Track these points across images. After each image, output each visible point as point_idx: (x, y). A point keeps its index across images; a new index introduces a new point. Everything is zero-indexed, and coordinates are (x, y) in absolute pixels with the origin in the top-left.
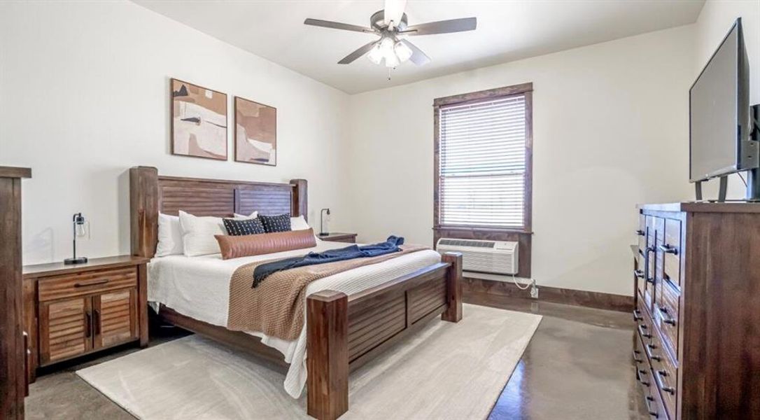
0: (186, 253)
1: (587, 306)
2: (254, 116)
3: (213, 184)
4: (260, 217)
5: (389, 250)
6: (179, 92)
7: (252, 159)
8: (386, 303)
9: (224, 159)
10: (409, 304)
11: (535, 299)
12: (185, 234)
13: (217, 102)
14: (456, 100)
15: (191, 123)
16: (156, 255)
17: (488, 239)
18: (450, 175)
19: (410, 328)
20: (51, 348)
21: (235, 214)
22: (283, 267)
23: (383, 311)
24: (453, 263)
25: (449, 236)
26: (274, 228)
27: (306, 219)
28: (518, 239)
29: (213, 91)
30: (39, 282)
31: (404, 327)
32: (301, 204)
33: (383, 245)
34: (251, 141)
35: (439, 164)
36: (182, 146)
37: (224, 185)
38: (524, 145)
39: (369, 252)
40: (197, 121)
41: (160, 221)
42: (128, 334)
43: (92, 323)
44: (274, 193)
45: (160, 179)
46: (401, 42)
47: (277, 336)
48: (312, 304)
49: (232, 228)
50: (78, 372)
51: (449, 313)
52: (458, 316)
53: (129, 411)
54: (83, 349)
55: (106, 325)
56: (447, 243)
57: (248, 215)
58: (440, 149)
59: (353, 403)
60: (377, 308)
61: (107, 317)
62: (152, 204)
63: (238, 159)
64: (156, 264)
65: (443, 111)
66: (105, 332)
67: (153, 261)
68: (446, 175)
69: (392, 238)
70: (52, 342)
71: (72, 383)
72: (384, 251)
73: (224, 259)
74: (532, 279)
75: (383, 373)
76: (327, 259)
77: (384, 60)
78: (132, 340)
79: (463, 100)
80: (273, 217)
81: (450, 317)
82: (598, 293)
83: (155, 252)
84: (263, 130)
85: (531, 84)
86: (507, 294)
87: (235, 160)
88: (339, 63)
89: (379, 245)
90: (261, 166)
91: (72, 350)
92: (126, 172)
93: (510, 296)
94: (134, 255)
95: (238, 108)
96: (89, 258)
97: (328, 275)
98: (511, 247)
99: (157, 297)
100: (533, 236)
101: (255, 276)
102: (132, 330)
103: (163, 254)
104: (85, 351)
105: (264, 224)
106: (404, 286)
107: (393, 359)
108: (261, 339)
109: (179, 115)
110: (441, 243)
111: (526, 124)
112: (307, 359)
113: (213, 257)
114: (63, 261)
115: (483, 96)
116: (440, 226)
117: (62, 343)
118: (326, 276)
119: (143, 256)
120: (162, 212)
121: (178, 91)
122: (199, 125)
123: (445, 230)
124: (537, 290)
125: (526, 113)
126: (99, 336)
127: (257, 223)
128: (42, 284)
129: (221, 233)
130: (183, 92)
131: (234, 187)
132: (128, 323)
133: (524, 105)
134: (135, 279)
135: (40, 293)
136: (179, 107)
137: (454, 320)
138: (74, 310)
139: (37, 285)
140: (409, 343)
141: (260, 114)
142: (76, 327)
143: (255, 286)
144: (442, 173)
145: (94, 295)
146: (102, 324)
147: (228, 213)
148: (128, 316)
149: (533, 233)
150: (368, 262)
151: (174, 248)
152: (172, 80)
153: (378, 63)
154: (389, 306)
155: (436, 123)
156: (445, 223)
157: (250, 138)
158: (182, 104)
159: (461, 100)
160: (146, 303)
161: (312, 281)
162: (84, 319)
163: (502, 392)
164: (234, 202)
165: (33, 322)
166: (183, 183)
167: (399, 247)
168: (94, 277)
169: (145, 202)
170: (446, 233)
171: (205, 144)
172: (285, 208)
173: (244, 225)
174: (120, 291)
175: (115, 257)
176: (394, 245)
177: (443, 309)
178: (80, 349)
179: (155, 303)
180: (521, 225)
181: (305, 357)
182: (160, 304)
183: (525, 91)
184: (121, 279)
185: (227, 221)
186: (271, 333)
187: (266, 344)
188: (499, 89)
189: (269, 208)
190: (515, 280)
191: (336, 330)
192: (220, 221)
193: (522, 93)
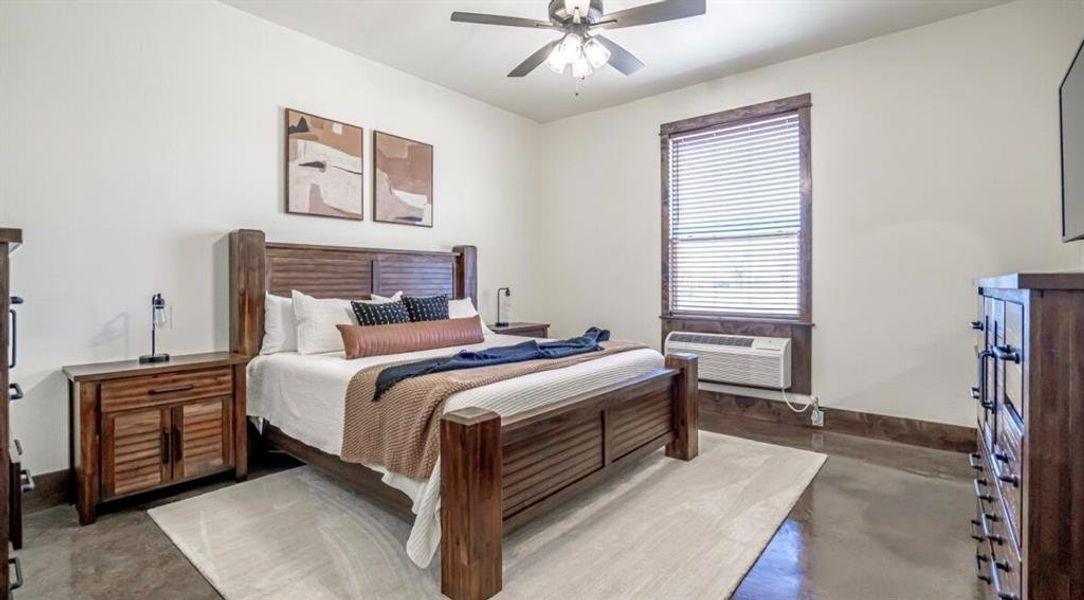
0: (299, 349)
1: (901, 441)
2: (398, 156)
3: (344, 254)
4: (406, 301)
5: (584, 349)
6: (297, 127)
7: (398, 218)
8: (569, 429)
9: (358, 218)
10: (607, 430)
11: (817, 428)
12: (299, 322)
13: (349, 139)
14: (693, 125)
15: (314, 169)
16: (261, 353)
17: (745, 333)
18: (685, 236)
19: (612, 468)
20: (117, 476)
21: (373, 296)
22: (416, 372)
23: (563, 442)
24: (682, 369)
25: (684, 328)
26: (423, 316)
27: (475, 303)
28: (790, 333)
29: (343, 124)
30: (102, 387)
31: (600, 465)
32: (467, 281)
33: (576, 340)
34: (397, 193)
35: (668, 220)
36: (300, 200)
37: (357, 255)
38: (798, 189)
39: (551, 352)
40: (320, 165)
41: (268, 306)
42: (218, 462)
43: (171, 445)
44: (428, 265)
45: (267, 247)
46: (594, 40)
47: (403, 474)
48: (448, 428)
49: (363, 315)
50: (151, 512)
51: (677, 446)
52: (690, 451)
53: (201, 570)
54: (159, 480)
55: (191, 448)
56: (682, 339)
57: (390, 296)
58: (670, 199)
59: (510, 579)
60: (553, 436)
61: (191, 436)
62: (257, 281)
63: (378, 218)
64: (260, 363)
65: (674, 142)
66: (188, 457)
67: (256, 362)
68: (680, 236)
69: (593, 330)
70: (118, 469)
71: (139, 527)
72: (579, 350)
73: (347, 359)
74: (813, 397)
75: (564, 535)
76: (486, 361)
77: (569, 66)
78: (226, 469)
79: (703, 125)
80: (423, 300)
81: (678, 452)
82: (921, 422)
83: (260, 347)
84: (414, 177)
85: (808, 96)
86: (774, 420)
87: (375, 220)
88: (510, 75)
89: (571, 341)
90: (413, 227)
91: (144, 481)
92: (223, 239)
93: (779, 422)
94: (234, 352)
95: (378, 147)
96: (171, 355)
97: (479, 385)
98: (779, 347)
99: (260, 410)
100: (814, 330)
101: (378, 384)
102: (225, 455)
103: (271, 351)
104: (161, 483)
105: (409, 310)
106: (600, 403)
107: (583, 513)
108: (382, 475)
109: (296, 158)
110: (672, 339)
111: (801, 158)
112: (441, 510)
113: (336, 356)
114: (137, 358)
115: (733, 117)
116: (671, 313)
117: (130, 470)
118: (475, 387)
119: (244, 353)
120: (272, 293)
121: (296, 125)
122: (323, 172)
123: (678, 319)
124: (822, 413)
125: (800, 141)
126: (181, 462)
127: (400, 308)
128: (106, 389)
129: (348, 321)
130: (303, 127)
131: (373, 257)
132: (219, 446)
133: (797, 128)
134: (230, 385)
135: (104, 402)
136: (296, 147)
137: (685, 457)
138: (148, 425)
139: (98, 391)
140: (611, 490)
141: (409, 155)
142: (150, 449)
143: (377, 398)
144: (674, 234)
145: (173, 406)
146: (185, 446)
147: (364, 293)
148: (220, 436)
149: (814, 325)
150: (545, 366)
151: (285, 342)
152: (287, 111)
153: (561, 72)
154: (575, 432)
155: (664, 161)
156: (680, 308)
157: (395, 188)
158: (301, 143)
159: (699, 125)
160: (245, 419)
161: (453, 393)
162: (160, 439)
163: (745, 576)
164: (372, 278)
165: (94, 440)
166: (300, 252)
167: (601, 344)
168: (175, 381)
169: (248, 279)
170: (680, 324)
171: (332, 199)
172: (445, 286)
173: (381, 311)
174: (208, 400)
175: (207, 354)
176: (594, 340)
177: (668, 439)
178: (154, 480)
179: (257, 418)
180: (795, 312)
181: (438, 506)
182: (264, 420)
183: (800, 106)
184: (210, 385)
185: (357, 305)
186: (395, 468)
187: (388, 483)
188: (759, 105)
189: (421, 287)
190: (785, 398)
191: (482, 468)
192: (347, 304)
193: (794, 110)
